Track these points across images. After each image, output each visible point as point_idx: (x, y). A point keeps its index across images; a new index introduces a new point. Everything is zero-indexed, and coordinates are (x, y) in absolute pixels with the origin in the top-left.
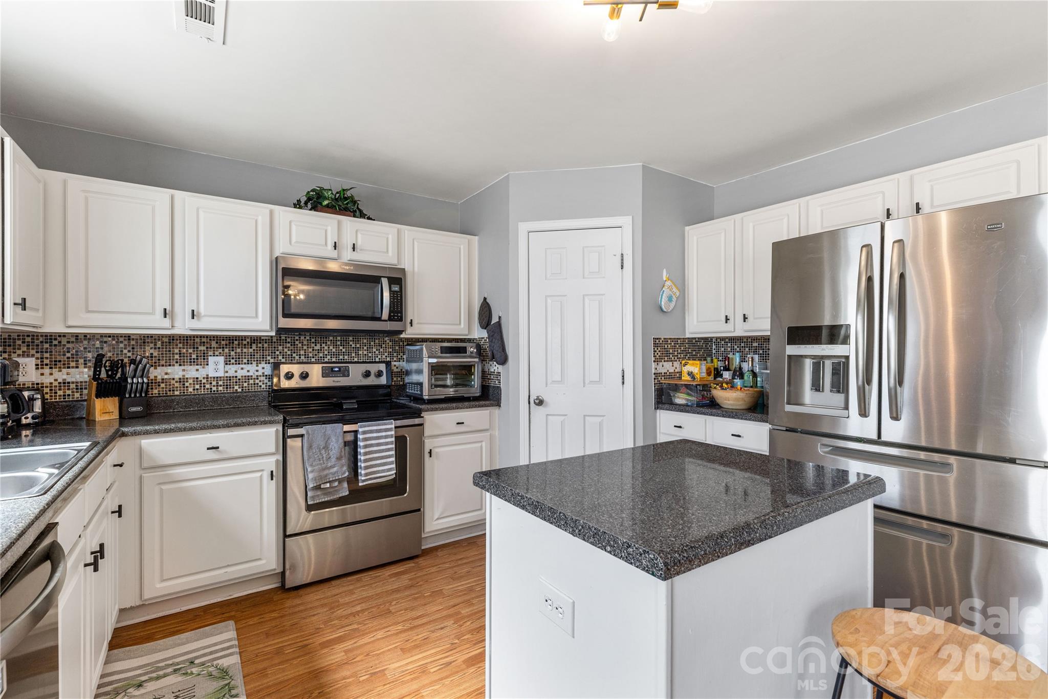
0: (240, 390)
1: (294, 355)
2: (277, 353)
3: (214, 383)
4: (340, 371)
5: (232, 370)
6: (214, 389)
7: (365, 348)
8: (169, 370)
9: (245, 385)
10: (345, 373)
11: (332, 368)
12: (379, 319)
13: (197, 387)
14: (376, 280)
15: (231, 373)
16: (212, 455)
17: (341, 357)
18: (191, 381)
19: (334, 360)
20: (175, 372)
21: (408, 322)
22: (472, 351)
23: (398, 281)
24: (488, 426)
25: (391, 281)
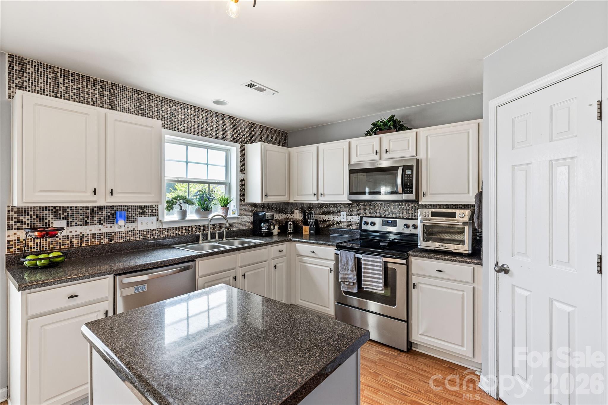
0: (352, 228)
1: (374, 212)
2: (367, 211)
3: (343, 224)
4: (392, 223)
5: (349, 218)
6: (343, 226)
7: (413, 209)
8: (329, 216)
9: (354, 226)
10: (394, 224)
11: (388, 221)
12: (397, 193)
13: (337, 225)
14: (397, 169)
15: (349, 220)
16: (313, 255)
17: (398, 215)
18: (335, 222)
19: (394, 216)
20: (331, 218)
21: (421, 194)
22: (462, 215)
23: (410, 167)
24: (470, 280)
25: (405, 168)
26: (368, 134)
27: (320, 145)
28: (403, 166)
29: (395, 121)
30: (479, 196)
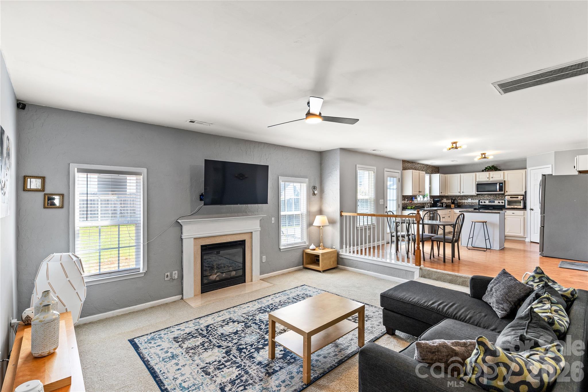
2: (481, 198)
3: (469, 203)
5: (472, 201)
7: (501, 197)
9: (475, 204)
10: (494, 202)
11: (491, 201)
12: (497, 191)
13: (467, 203)
14: (497, 183)
20: (463, 201)
21: (505, 192)
22: (520, 198)
23: (502, 183)
24: (523, 215)
25: (500, 183)
26: (483, 171)
27: (461, 174)
28: (499, 183)
29: (494, 167)
30: (526, 192)
